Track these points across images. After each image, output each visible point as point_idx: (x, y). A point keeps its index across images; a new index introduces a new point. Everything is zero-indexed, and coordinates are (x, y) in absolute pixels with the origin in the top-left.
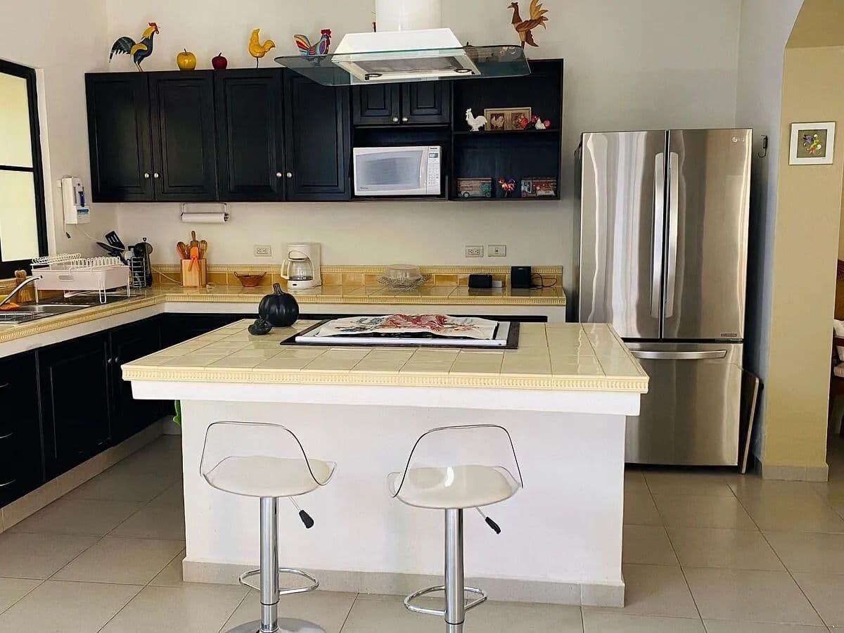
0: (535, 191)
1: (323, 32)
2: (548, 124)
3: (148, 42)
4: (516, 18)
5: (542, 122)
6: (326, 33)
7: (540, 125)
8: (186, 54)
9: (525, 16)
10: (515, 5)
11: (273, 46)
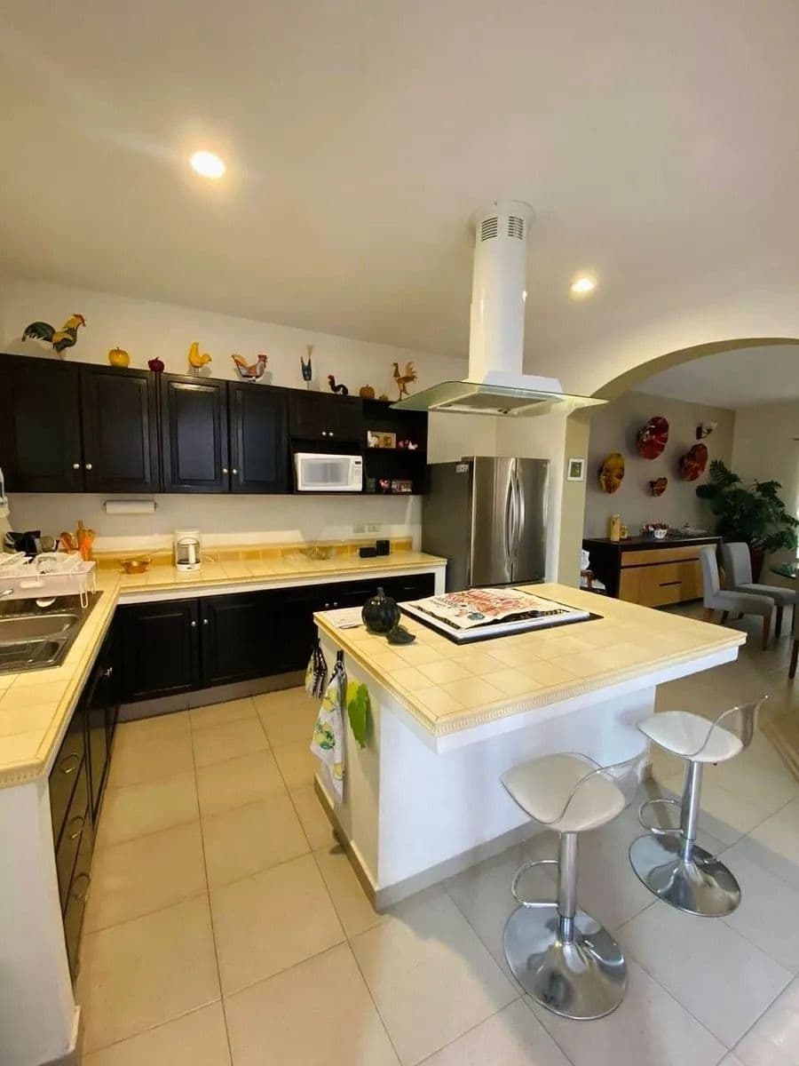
0: (400, 489)
1: (260, 356)
2: (416, 446)
3: (72, 331)
4: (396, 374)
5: (413, 444)
6: (263, 358)
7: (412, 447)
8: (118, 351)
9: (403, 374)
10: (396, 365)
11: (210, 360)
